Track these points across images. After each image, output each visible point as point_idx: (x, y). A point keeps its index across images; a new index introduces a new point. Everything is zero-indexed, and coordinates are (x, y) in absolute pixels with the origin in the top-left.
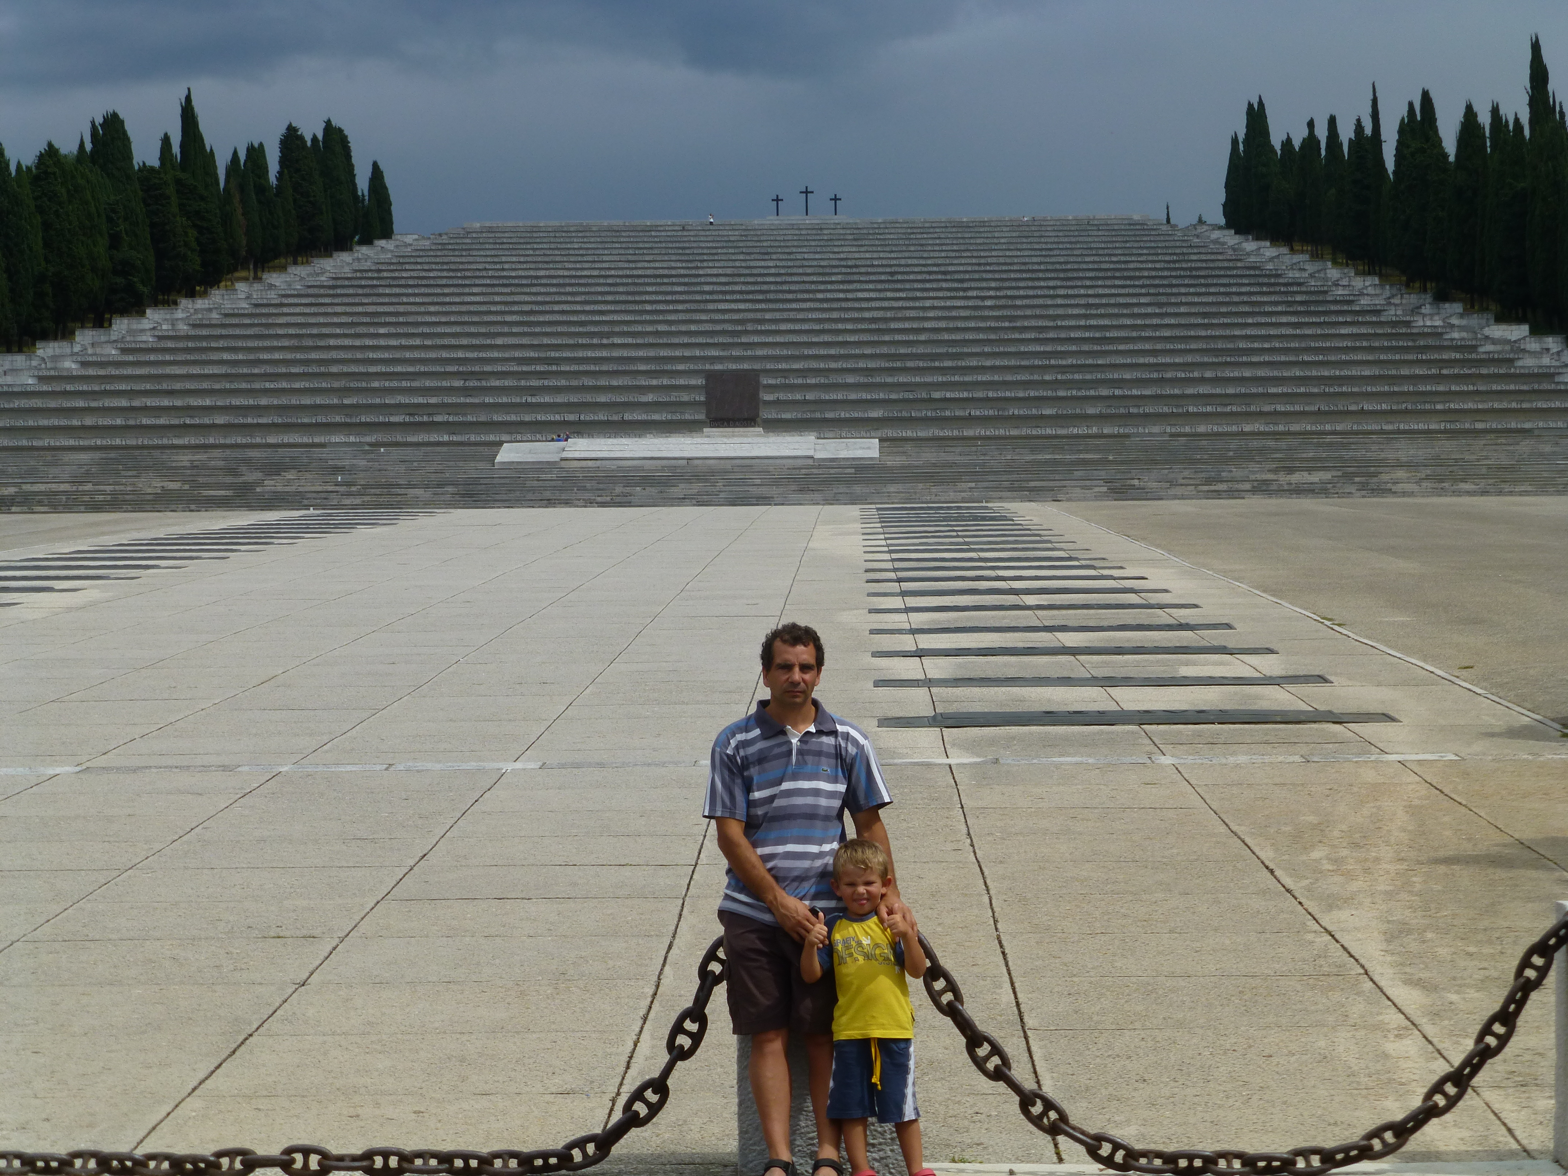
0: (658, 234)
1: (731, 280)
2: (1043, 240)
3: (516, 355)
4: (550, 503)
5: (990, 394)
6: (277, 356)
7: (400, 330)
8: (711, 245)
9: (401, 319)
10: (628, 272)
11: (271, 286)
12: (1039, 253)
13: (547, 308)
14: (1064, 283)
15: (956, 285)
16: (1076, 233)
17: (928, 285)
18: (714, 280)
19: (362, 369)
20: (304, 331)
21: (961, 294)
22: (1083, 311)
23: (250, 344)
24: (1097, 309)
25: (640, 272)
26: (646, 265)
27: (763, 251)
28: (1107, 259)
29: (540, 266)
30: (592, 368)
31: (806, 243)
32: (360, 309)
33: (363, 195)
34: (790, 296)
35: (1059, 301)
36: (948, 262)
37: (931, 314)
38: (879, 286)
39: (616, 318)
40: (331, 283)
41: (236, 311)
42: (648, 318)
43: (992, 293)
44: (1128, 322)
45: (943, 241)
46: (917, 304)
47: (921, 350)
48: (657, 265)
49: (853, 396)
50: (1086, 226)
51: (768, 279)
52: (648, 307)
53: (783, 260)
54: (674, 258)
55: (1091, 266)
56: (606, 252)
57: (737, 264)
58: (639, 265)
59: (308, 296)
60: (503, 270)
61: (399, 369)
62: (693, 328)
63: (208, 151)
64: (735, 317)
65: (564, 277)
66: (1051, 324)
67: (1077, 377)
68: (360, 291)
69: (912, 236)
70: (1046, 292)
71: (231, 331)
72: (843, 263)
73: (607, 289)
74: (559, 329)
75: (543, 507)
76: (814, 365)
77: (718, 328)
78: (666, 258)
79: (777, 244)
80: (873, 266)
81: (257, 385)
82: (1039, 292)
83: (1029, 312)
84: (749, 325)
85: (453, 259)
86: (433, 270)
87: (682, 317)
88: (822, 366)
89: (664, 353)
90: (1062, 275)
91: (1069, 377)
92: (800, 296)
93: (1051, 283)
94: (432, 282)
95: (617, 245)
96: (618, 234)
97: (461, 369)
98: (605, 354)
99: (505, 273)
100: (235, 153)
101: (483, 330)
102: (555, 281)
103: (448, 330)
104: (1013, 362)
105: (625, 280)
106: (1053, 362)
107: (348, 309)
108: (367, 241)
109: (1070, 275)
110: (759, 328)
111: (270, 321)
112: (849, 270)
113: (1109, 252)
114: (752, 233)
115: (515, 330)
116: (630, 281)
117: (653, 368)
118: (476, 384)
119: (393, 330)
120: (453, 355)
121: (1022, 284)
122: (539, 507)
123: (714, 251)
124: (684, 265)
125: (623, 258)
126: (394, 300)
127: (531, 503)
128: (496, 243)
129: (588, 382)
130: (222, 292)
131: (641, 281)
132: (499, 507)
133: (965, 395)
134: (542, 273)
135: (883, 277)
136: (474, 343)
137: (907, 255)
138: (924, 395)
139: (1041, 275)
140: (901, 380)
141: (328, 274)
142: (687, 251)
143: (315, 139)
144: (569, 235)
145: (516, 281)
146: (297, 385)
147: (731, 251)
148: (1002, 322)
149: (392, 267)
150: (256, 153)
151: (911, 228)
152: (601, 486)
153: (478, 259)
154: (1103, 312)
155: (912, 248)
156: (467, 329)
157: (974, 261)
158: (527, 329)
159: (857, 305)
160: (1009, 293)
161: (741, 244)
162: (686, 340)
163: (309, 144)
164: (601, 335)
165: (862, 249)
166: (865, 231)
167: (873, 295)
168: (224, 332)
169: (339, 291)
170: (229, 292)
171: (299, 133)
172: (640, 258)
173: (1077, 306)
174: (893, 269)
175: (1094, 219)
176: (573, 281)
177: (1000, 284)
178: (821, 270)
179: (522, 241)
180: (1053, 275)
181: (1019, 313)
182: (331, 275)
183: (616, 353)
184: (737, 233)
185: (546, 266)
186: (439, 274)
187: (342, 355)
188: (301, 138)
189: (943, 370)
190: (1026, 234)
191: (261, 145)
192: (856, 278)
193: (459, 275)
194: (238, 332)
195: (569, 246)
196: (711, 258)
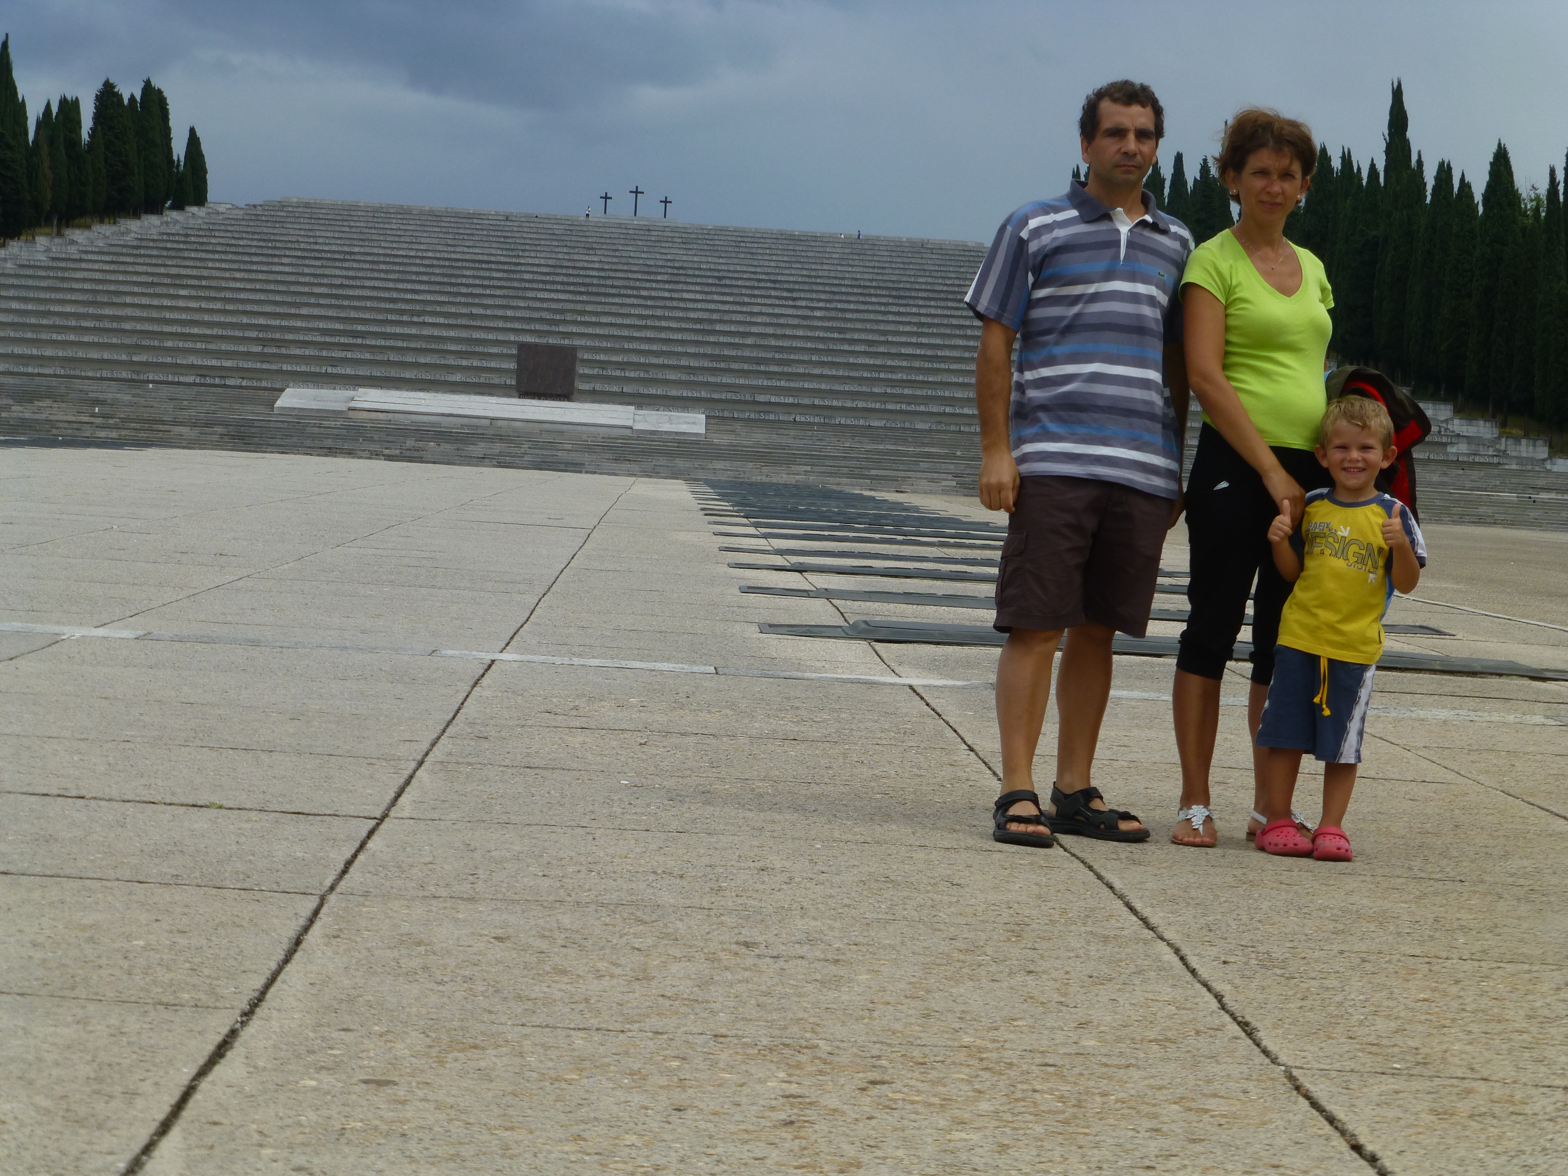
0: (480, 222)
1: (552, 270)
2: (875, 258)
3: (321, 326)
4: (331, 452)
5: (817, 402)
6: (68, 309)
7: (201, 293)
8: (535, 236)
9: (204, 283)
10: (446, 256)
11: (73, 242)
12: (871, 270)
13: (358, 283)
14: (896, 301)
15: (785, 294)
16: (910, 255)
17: (756, 292)
18: (535, 269)
19: (156, 328)
20: (100, 287)
21: (790, 303)
22: (915, 329)
23: (42, 295)
24: (929, 328)
25: (458, 256)
26: (465, 250)
27: (587, 246)
28: (940, 281)
29: (355, 243)
30: (400, 344)
31: (632, 242)
32: (162, 270)
33: (179, 160)
34: (613, 291)
35: (891, 318)
36: (777, 271)
37: (759, 320)
38: (706, 289)
39: (429, 297)
40: (135, 243)
41: (32, 263)
42: (463, 300)
43: (821, 305)
44: (961, 342)
45: (774, 252)
46: (744, 309)
47: (747, 353)
48: (477, 251)
49: (674, 393)
50: (921, 248)
51: (591, 273)
52: (464, 290)
53: (606, 256)
54: (495, 245)
55: (923, 287)
56: (425, 235)
57: (560, 256)
58: (458, 249)
59: (109, 253)
60: (316, 243)
61: (195, 331)
62: (509, 313)
63: (20, 100)
64: (554, 306)
65: (379, 255)
66: (883, 339)
67: (906, 391)
68: (164, 253)
69: (742, 244)
70: (877, 308)
71: (24, 282)
72: (669, 264)
73: (423, 269)
74: (369, 304)
75: (322, 456)
76: (635, 359)
77: (536, 315)
78: (486, 245)
79: (603, 240)
80: (700, 269)
81: (44, 336)
82: (870, 308)
83: (859, 326)
84: (569, 314)
85: (265, 230)
86: (243, 238)
87: (499, 302)
88: (642, 360)
89: (476, 335)
90: (894, 293)
91: (899, 391)
92: (623, 292)
93: (884, 300)
94: (240, 250)
95: (436, 229)
96: (439, 219)
97: (261, 336)
98: (413, 331)
99: (317, 247)
100: (48, 106)
101: (289, 299)
102: (369, 258)
103: (252, 296)
104: (841, 373)
105: (442, 263)
106: (882, 375)
107: (150, 270)
108: (179, 206)
109: (902, 293)
110: (579, 319)
111: (66, 275)
112: (675, 271)
113: (943, 274)
114: (578, 228)
115: (322, 301)
116: (447, 263)
117: (464, 349)
118: (274, 350)
119: (193, 293)
120: (254, 321)
121: (851, 298)
122: (318, 455)
123: (537, 242)
124: (505, 253)
125: (443, 241)
126: (198, 264)
127: (309, 451)
128: (311, 218)
129: (393, 357)
130: (21, 243)
131: (460, 264)
132: (272, 452)
133: (791, 400)
134: (356, 250)
135: (710, 281)
136: (277, 311)
137: (736, 261)
138: (748, 397)
139: (872, 291)
140: (724, 381)
141: (133, 235)
142: (509, 241)
143: (132, 98)
144: (388, 215)
145: (329, 255)
146: (86, 339)
147: (554, 243)
148: (831, 333)
149: (201, 233)
150: (70, 108)
151: (742, 237)
152: (390, 438)
153: (292, 232)
154: (935, 331)
155: (742, 256)
156: (272, 297)
157: (805, 273)
158: (333, 302)
159: (682, 305)
160: (839, 306)
161: (564, 238)
162: (501, 324)
163: (126, 102)
164: (412, 313)
165: (690, 253)
166: (694, 236)
167: (699, 297)
168: (16, 282)
169: (142, 252)
170: (28, 245)
171: (116, 90)
172: (460, 243)
173: (909, 323)
174: (721, 274)
175: (928, 243)
176: (388, 259)
177: (831, 297)
178: (647, 269)
179: (339, 218)
180: (884, 292)
181: (849, 325)
182: (136, 236)
183: (426, 332)
184: (562, 227)
185: (361, 243)
186: (249, 243)
187: (138, 313)
188: (119, 97)
189: (768, 374)
190: (858, 251)
191: (77, 98)
192: (682, 279)
193: (270, 245)
194: (30, 282)
195: (387, 226)
196: (534, 248)
